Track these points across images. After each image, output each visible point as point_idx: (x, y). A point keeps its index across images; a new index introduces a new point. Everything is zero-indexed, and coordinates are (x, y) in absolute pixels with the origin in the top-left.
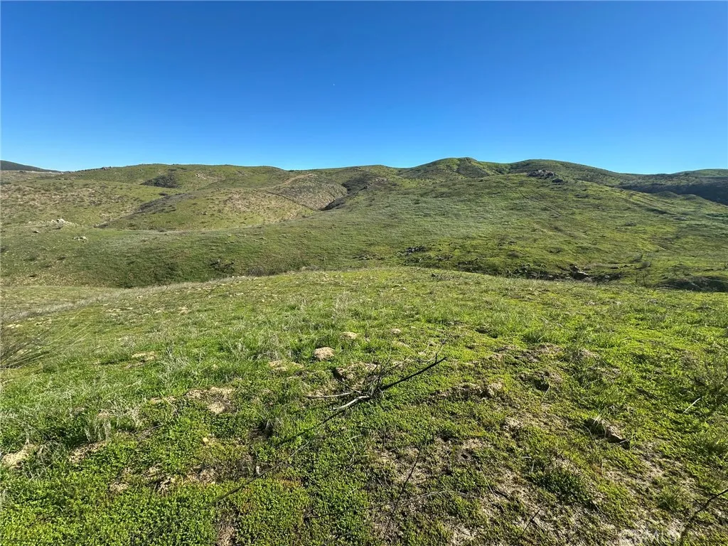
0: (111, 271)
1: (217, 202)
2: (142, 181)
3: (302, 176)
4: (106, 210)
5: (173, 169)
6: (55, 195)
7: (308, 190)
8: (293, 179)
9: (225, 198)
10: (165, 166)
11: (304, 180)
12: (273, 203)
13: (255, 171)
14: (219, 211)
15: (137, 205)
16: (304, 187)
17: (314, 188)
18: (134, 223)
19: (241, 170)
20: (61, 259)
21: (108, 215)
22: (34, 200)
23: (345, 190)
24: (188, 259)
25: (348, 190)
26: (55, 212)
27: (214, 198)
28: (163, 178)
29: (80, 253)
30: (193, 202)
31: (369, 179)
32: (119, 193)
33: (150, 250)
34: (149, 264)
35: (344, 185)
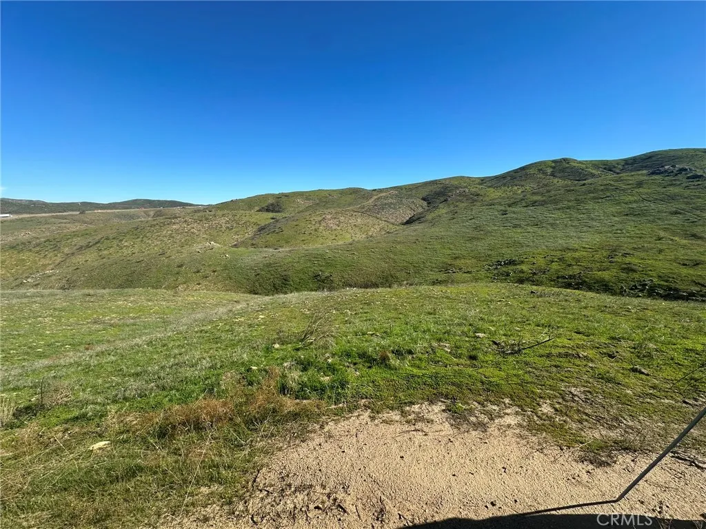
0: (245, 281)
1: (314, 223)
2: (257, 208)
3: (384, 194)
4: (236, 233)
5: (279, 197)
6: (205, 223)
7: (390, 207)
8: (376, 197)
9: (320, 219)
10: (273, 195)
11: (386, 198)
12: (359, 220)
13: (342, 192)
14: (316, 230)
15: (256, 228)
16: (386, 204)
17: (394, 204)
18: (254, 242)
19: (331, 192)
20: (214, 272)
21: (237, 237)
22: (193, 228)
23: (425, 204)
24: (298, 272)
25: (429, 203)
26: (205, 236)
27: (312, 219)
28: (272, 205)
29: (225, 268)
30: (295, 223)
31: (450, 191)
32: (245, 219)
33: (269, 265)
34: (268, 276)
35: (424, 199)
